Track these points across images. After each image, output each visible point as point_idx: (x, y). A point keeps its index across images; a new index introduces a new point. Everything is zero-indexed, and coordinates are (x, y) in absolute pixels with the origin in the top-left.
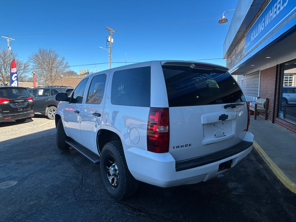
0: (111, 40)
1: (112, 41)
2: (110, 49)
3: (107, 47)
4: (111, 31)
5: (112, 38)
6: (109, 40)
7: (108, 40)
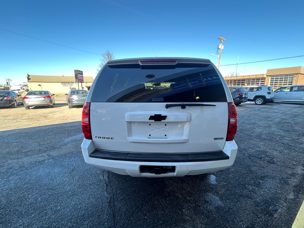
0: (221, 47)
1: (223, 48)
2: (220, 55)
3: (217, 53)
4: (222, 40)
5: (223, 45)
7: (218, 47)
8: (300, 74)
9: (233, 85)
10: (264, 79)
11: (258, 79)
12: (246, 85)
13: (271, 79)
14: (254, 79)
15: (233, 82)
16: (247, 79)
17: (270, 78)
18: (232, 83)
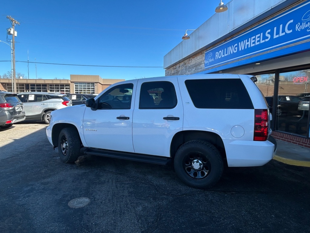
0: (14, 33)
1: (16, 34)
2: (13, 44)
3: (8, 41)
4: (14, 22)
5: (15, 31)
6: (12, 32)
7: (10, 32)
8: (99, 83)
9: (30, 91)
10: (68, 85)
11: (62, 86)
12: (49, 92)
13: (76, 86)
14: (57, 85)
15: (30, 87)
16: (48, 84)
17: (74, 85)
18: (29, 89)
